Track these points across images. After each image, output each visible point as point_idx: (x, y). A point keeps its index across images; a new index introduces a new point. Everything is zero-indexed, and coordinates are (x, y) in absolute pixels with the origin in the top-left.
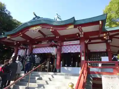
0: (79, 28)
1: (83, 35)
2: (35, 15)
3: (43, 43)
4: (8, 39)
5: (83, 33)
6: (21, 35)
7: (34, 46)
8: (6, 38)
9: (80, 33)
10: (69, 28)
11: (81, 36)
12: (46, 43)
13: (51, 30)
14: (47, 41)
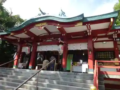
0: (88, 26)
2: (40, 10)
3: (48, 41)
4: (12, 36)
5: (91, 31)
6: (26, 32)
7: (39, 44)
8: (10, 34)
9: (88, 31)
10: (77, 25)
12: (51, 40)
13: (58, 27)
14: (53, 38)
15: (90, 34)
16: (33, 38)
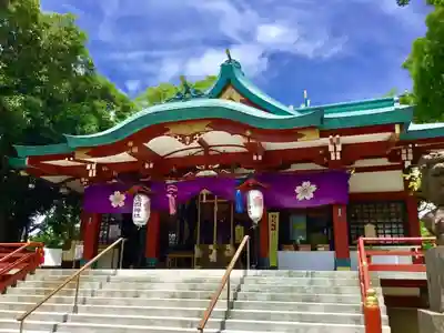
0: (334, 138)
1: (338, 154)
3: (201, 174)
5: (339, 148)
9: (331, 148)
10: (303, 139)
11: (333, 158)
12: (213, 173)
13: (245, 141)
14: (217, 166)
15: (338, 158)
16: (151, 166)
